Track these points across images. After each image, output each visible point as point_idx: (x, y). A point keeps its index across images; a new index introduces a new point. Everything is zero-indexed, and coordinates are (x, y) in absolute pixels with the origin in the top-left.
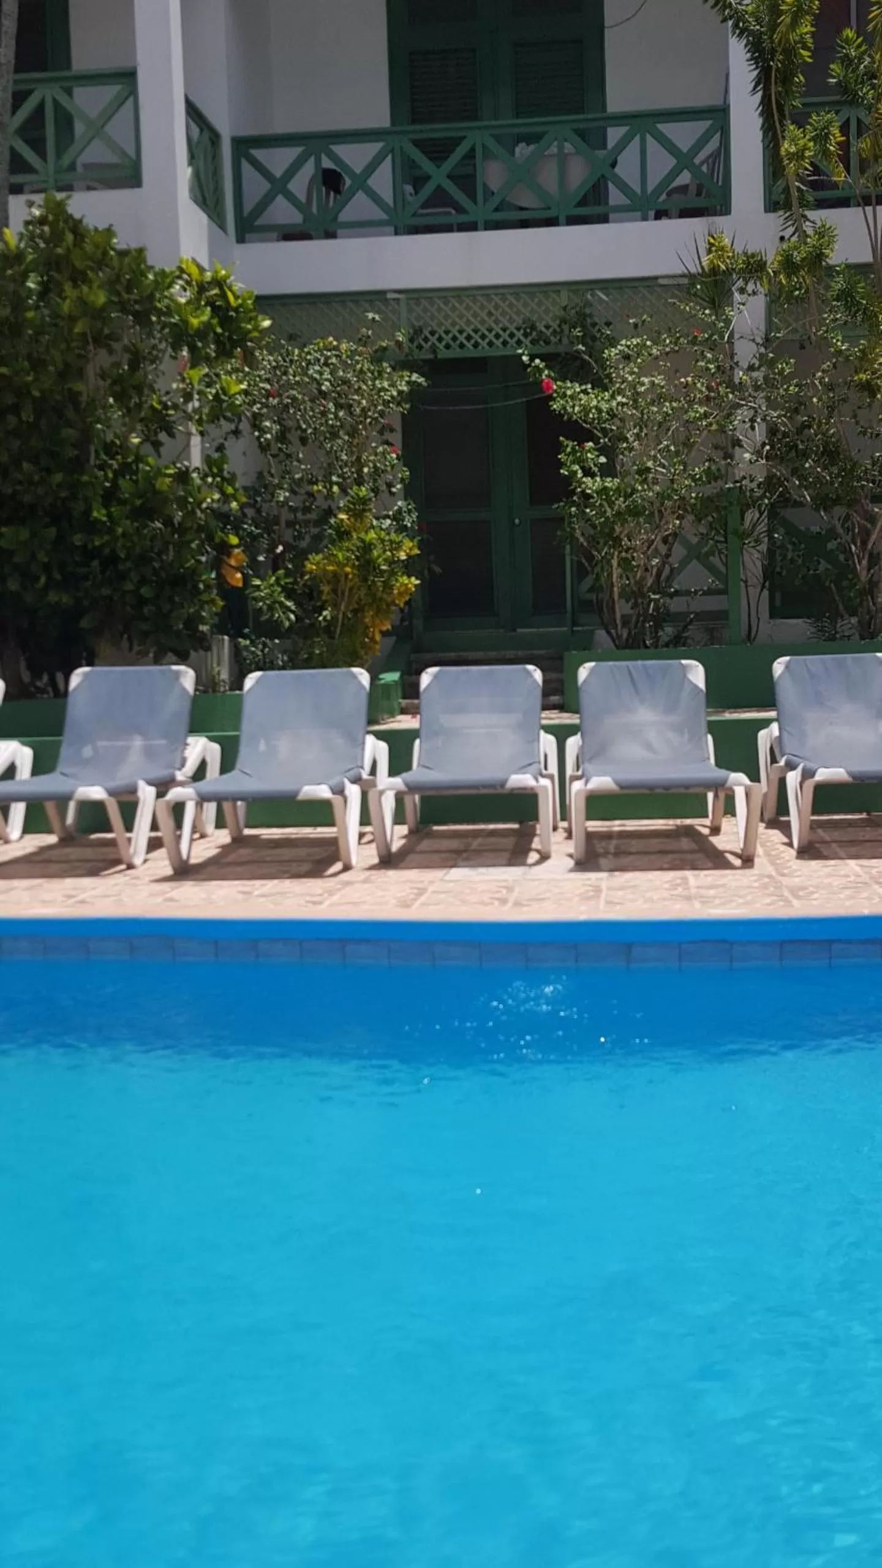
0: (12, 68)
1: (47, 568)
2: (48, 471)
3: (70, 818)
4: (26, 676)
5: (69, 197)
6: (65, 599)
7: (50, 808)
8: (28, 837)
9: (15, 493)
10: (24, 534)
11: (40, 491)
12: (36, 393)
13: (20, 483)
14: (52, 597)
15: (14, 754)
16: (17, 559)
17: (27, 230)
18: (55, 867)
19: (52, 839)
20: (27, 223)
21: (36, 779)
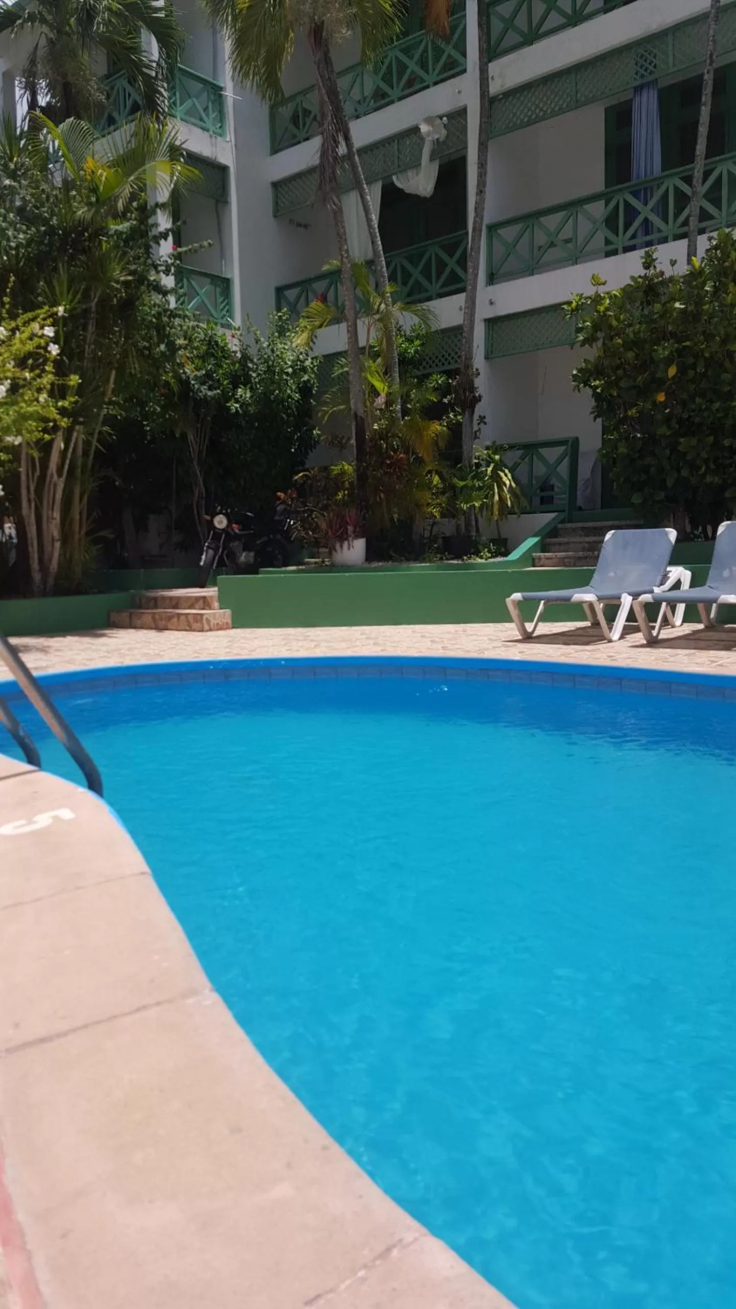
0: (704, 156)
1: (706, 461)
2: (711, 401)
3: (712, 615)
4: (688, 528)
5: (732, 230)
6: (716, 480)
7: (701, 606)
8: (685, 624)
9: (690, 417)
10: (694, 442)
11: (706, 414)
12: (707, 355)
13: (693, 411)
14: (709, 479)
15: (681, 574)
16: (689, 457)
17: (707, 254)
18: (703, 644)
19: (701, 626)
20: (707, 251)
21: (692, 589)
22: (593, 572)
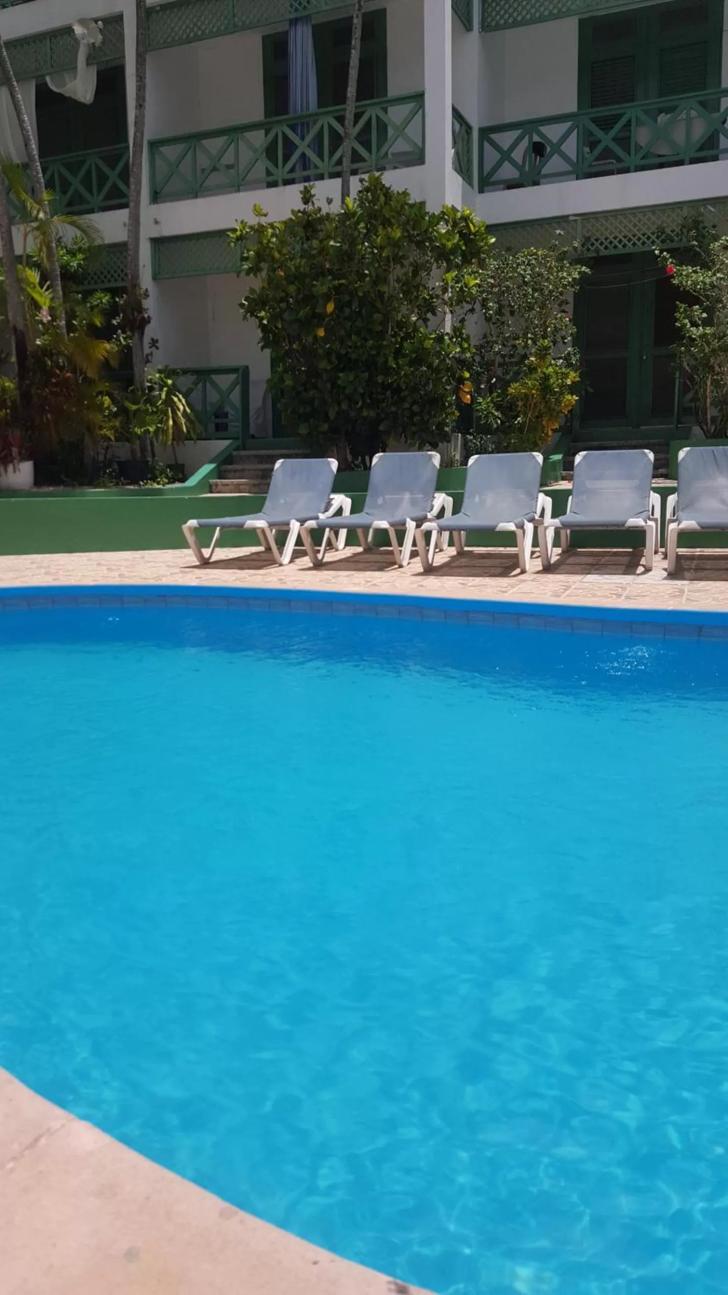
0: (354, 99)
1: (363, 395)
2: (366, 340)
3: (370, 539)
4: (350, 458)
5: (381, 175)
6: (372, 414)
7: (360, 532)
8: (348, 548)
9: (347, 353)
10: (351, 377)
11: (361, 351)
12: (361, 294)
13: (350, 347)
14: (365, 413)
15: (342, 502)
16: (347, 391)
17: (358, 196)
18: (361, 565)
19: (360, 549)
20: (360, 192)
21: (352, 515)
22: (265, 499)
